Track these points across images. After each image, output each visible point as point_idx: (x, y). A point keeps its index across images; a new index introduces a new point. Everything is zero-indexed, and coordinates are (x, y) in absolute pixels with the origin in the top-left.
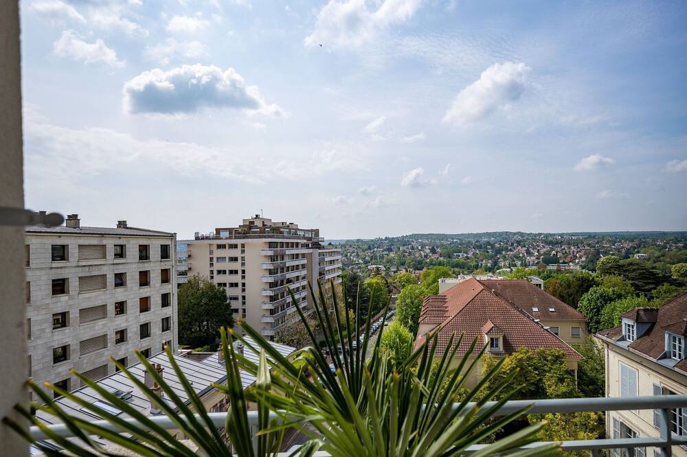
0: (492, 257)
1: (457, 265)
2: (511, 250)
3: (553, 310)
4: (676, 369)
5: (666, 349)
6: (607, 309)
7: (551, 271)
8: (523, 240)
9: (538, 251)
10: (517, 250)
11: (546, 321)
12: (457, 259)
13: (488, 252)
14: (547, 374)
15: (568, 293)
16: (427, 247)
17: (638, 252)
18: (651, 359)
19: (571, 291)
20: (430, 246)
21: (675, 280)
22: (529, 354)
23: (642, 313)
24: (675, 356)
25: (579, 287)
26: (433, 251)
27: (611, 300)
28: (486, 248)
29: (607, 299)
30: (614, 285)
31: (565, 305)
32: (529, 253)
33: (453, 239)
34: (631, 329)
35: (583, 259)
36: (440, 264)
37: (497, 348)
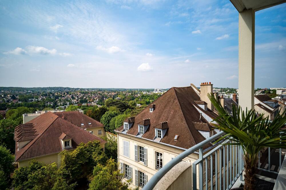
0: (53, 101)
1: (31, 106)
2: (64, 97)
3: (90, 124)
4: (142, 138)
5: (139, 131)
6: (112, 120)
7: (84, 106)
8: (68, 91)
9: (78, 97)
10: (67, 97)
11: (89, 129)
12: (31, 102)
13: (50, 98)
14: (93, 153)
15: (96, 115)
16: (9, 96)
17: (117, 97)
18: (134, 136)
19: (97, 114)
20: (10, 94)
21: (131, 107)
22: (85, 145)
23: (130, 119)
24: (141, 133)
25: (101, 112)
26: (13, 98)
27: (114, 116)
28: (49, 95)
29: (112, 116)
30: (114, 110)
31: (95, 120)
32: (73, 97)
33: (28, 90)
34: (127, 126)
35: (98, 100)
36: (19, 105)
37: (68, 146)
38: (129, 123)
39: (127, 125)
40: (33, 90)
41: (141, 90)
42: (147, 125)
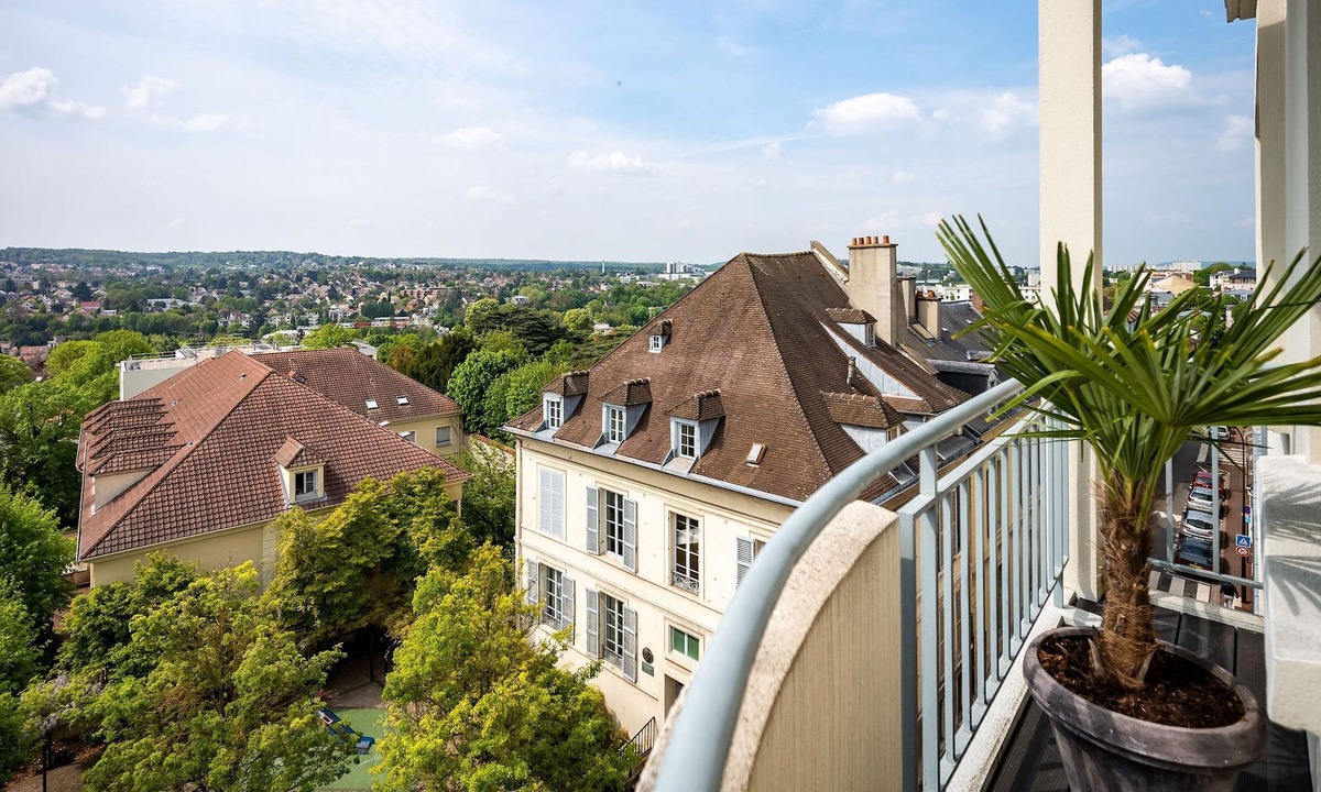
0: (249, 307)
1: (158, 328)
2: (296, 291)
3: (404, 401)
4: (618, 457)
5: (604, 431)
6: (494, 388)
7: (378, 331)
8: (320, 270)
9: (354, 293)
10: (309, 291)
11: (398, 424)
12: (157, 313)
13: (241, 295)
14: (415, 519)
15: (427, 367)
16: (62, 284)
17: (516, 293)
18: (585, 449)
19: (433, 362)
20: (70, 279)
21: (571, 334)
22: (381, 488)
23: (569, 380)
24: (614, 438)
25: (450, 354)
26: (83, 293)
27: (502, 371)
28: (237, 286)
29: (496, 370)
30: (503, 346)
31: (424, 388)
32: (334, 295)
33: (144, 264)
34: (556, 408)
35: (436, 306)
36: (105, 326)
37: (311, 494)
38: (566, 395)
39: (558, 403)
40: (167, 261)
41: (613, 270)
42: (640, 403)
